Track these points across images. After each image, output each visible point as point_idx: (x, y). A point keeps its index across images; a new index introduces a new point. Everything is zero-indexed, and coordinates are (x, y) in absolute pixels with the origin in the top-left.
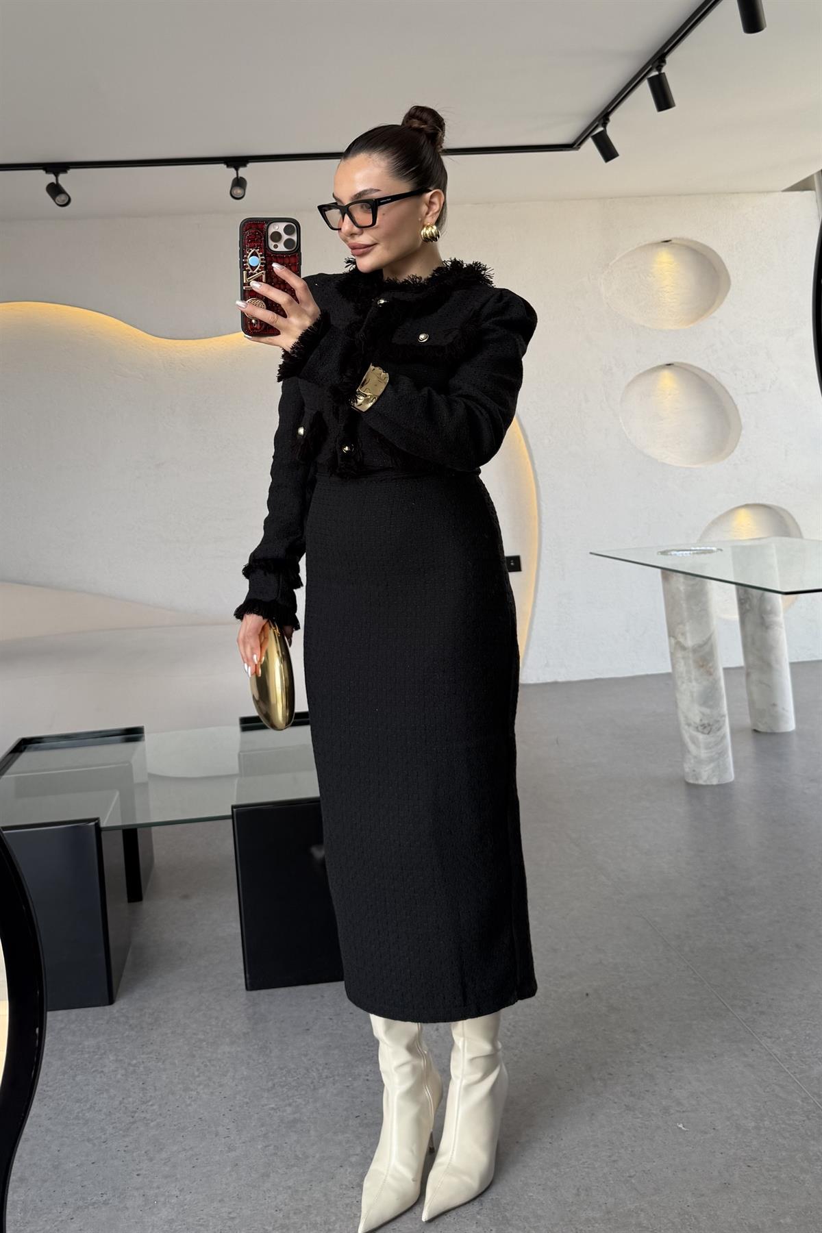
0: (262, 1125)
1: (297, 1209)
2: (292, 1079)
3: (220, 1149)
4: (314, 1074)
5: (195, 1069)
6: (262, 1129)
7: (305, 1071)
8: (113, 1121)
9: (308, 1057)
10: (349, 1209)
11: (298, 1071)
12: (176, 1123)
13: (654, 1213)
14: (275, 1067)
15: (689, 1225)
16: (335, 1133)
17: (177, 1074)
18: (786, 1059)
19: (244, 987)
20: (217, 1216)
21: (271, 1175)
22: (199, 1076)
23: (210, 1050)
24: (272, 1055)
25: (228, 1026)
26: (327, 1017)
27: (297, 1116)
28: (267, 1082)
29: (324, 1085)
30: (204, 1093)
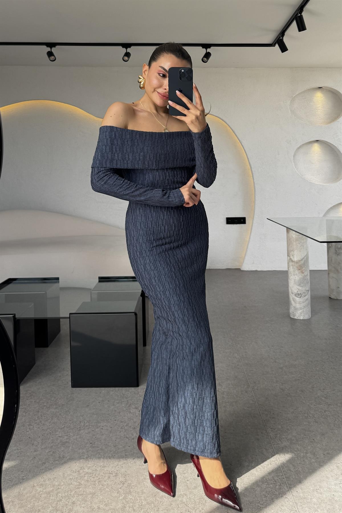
0: (52, 443)
1: (50, 478)
2: (72, 425)
3: (31, 451)
4: (82, 424)
5: (37, 417)
6: (52, 444)
7: (79, 423)
9: (83, 417)
10: (70, 481)
11: (76, 423)
12: (19, 438)
13: (190, 496)
14: (69, 420)
15: (201, 504)
16: (79, 449)
17: (29, 418)
18: (274, 438)
19: (71, 386)
20: (18, 478)
21: (46, 463)
22: (37, 420)
23: (46, 410)
24: (69, 414)
25: (57, 401)
26: (98, 401)
27: (67, 440)
28: (62, 425)
29: (84, 429)
30: (36, 427)
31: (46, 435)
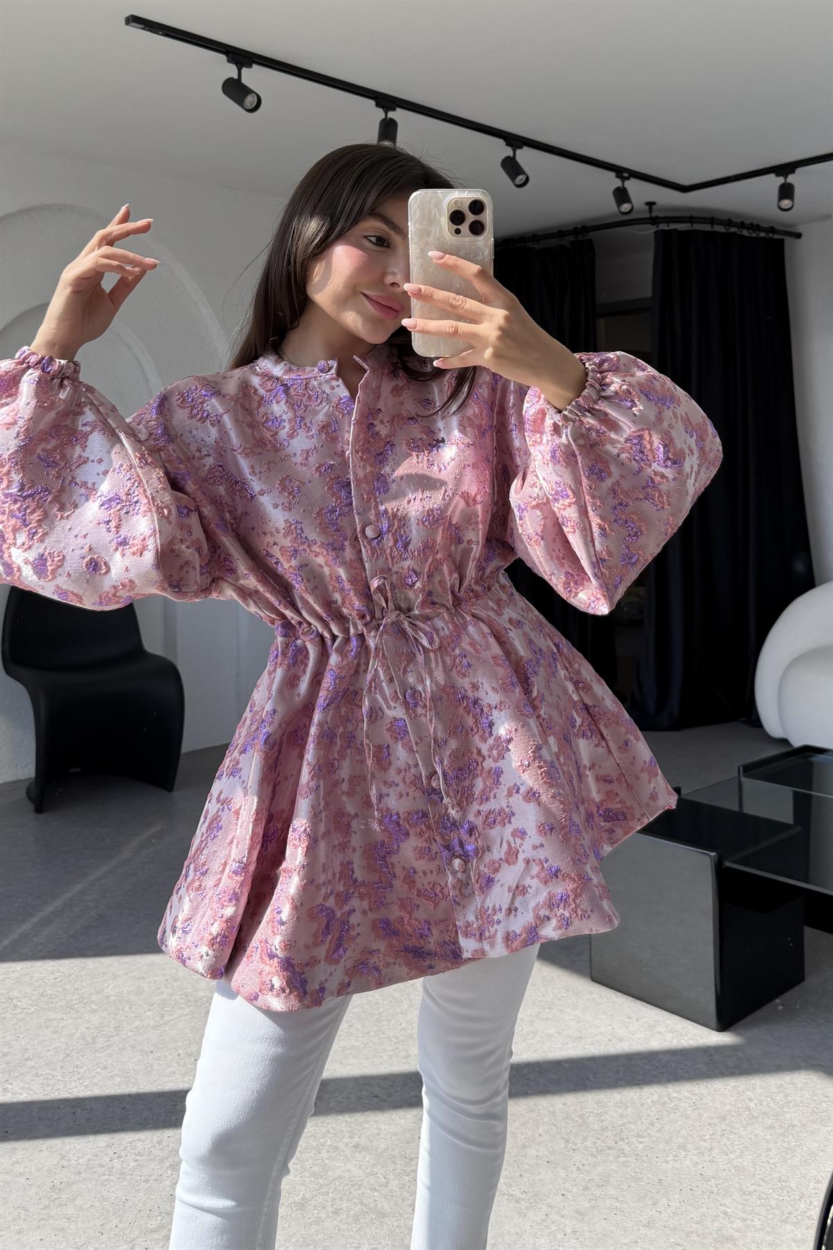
2: (777, 1197)
3: (641, 1219)
8: (600, 1136)
22: (705, 1141)
24: (789, 1161)
30: (691, 1159)
31: (698, 1193)
